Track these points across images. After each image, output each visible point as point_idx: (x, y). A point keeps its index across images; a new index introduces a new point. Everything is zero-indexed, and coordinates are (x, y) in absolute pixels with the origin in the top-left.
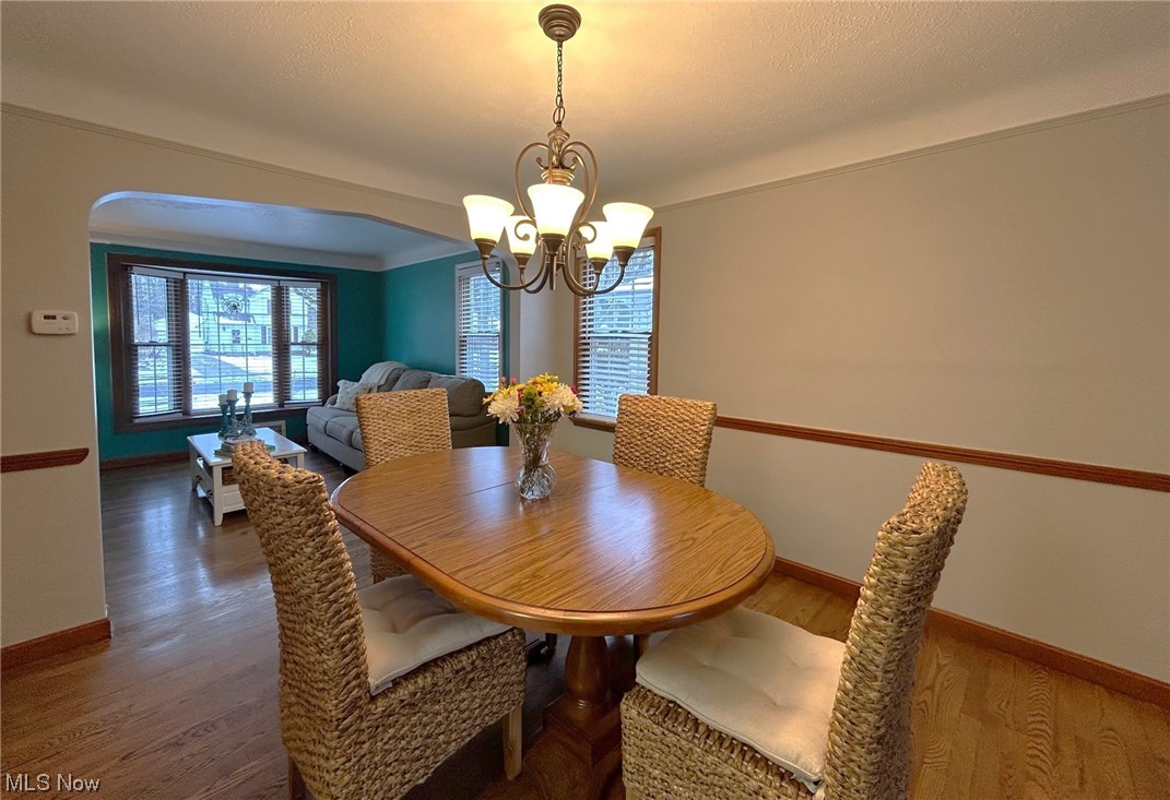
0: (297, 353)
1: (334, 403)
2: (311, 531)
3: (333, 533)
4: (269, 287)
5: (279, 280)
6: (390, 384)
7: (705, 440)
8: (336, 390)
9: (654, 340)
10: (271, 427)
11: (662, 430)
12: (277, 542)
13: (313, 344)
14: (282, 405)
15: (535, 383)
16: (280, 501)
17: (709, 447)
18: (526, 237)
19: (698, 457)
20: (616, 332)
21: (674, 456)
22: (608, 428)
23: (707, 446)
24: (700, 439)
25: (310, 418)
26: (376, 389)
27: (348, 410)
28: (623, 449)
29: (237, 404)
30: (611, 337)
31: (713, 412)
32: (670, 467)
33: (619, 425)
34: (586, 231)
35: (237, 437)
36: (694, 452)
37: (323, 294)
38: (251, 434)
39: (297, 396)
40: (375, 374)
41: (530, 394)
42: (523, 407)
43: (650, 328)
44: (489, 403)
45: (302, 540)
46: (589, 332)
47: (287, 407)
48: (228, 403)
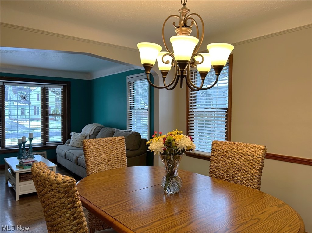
0: (52, 119)
1: (69, 143)
2: (69, 206)
3: (79, 207)
4: (40, 88)
5: (44, 85)
6: (95, 135)
7: (260, 165)
8: (70, 137)
9: (229, 113)
10: (41, 155)
11: (236, 160)
12: (52, 211)
13: (59, 115)
14: (45, 144)
15: (171, 135)
16: (55, 191)
17: (262, 169)
18: (168, 62)
19: (256, 174)
20: (208, 108)
21: (243, 174)
22: (206, 158)
23: (261, 169)
24: (257, 165)
25: (58, 150)
26: (88, 137)
27: (75, 147)
28: (215, 169)
29: (26, 143)
30: (206, 111)
31: (264, 151)
32: (241, 179)
33: (213, 157)
34: (198, 58)
35: (26, 159)
36: (254, 172)
37: (64, 91)
38: (32, 158)
39: (52, 139)
40: (88, 129)
41: (170, 140)
42: (166, 147)
43: (226, 106)
44: (148, 145)
45: (65, 210)
46: (194, 109)
47: (47, 145)
48: (22, 143)
